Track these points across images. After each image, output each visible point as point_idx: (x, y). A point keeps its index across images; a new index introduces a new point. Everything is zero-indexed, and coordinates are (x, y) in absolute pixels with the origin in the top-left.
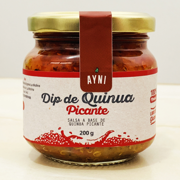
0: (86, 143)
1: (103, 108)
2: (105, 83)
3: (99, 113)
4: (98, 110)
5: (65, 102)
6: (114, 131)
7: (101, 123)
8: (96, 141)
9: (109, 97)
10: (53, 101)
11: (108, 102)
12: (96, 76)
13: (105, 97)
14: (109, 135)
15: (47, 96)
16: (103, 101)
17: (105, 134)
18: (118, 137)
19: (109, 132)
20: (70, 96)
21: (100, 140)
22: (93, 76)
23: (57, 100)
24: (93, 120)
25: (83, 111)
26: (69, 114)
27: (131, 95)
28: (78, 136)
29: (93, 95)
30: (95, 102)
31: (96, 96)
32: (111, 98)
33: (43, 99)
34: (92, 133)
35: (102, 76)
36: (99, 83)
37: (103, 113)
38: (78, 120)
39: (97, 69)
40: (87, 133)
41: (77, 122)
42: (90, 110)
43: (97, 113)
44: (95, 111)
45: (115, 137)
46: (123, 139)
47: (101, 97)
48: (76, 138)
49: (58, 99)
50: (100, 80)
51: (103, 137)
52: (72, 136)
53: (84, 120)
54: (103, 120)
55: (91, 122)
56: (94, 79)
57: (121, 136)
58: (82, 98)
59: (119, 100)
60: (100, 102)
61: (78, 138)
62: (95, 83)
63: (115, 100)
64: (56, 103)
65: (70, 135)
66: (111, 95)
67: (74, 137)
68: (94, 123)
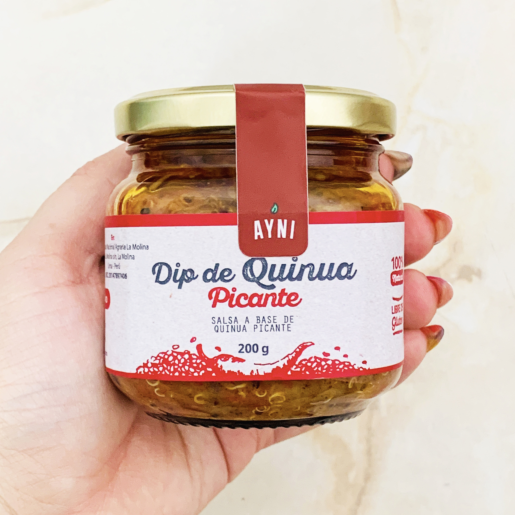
0: (252, 371)
1: (288, 291)
2: (292, 237)
3: (280, 304)
4: (278, 297)
5: (205, 279)
6: (313, 344)
7: (286, 327)
8: (274, 366)
9: (303, 268)
10: (178, 278)
11: (299, 277)
12: (272, 221)
13: (293, 266)
14: (304, 352)
15: (164, 268)
16: (290, 277)
17: (295, 351)
18: (322, 357)
19: (303, 347)
20: (217, 265)
21: (284, 365)
22: (266, 221)
23: (187, 276)
24: (267, 320)
25: (245, 299)
26: (214, 306)
27: (349, 264)
28: (235, 356)
29: (267, 264)
30: (271, 278)
31: (273, 266)
32: (307, 270)
33: (156, 275)
34: (265, 349)
35: (285, 221)
36: (279, 236)
37: (289, 303)
38: (233, 319)
39: (275, 207)
40: (255, 350)
41: (233, 324)
42: (260, 297)
43: (276, 302)
44: (271, 299)
45: (315, 357)
46: (333, 361)
47: (283, 266)
48: (230, 360)
49: (189, 274)
50: (282, 230)
51: (290, 357)
52: (220, 357)
53: (247, 320)
54: (288, 319)
55: (264, 323)
56: (269, 228)
57: (328, 355)
58: (243, 271)
59: (325, 274)
60: (282, 280)
61: (235, 359)
62: (270, 236)
63: (314, 275)
64: (184, 283)
65: (218, 353)
66: (306, 264)
67: (226, 357)
68: (270, 325)
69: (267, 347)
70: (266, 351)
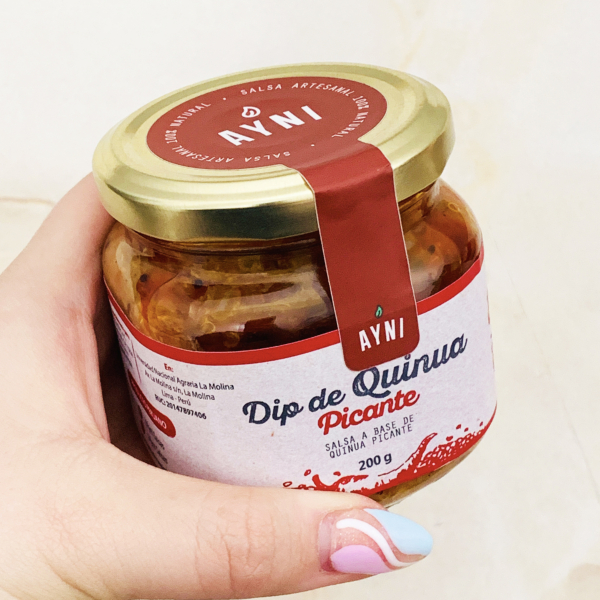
0: (377, 483)
1: (404, 392)
2: (402, 336)
3: (398, 408)
4: (394, 402)
5: (312, 408)
6: (436, 434)
7: (406, 428)
8: (399, 471)
9: (417, 362)
11: (414, 374)
12: (378, 326)
13: (406, 366)
14: (428, 446)
15: (259, 406)
16: (405, 377)
17: (419, 448)
18: (446, 442)
19: (427, 440)
20: (324, 391)
21: (409, 466)
22: (372, 328)
23: (290, 411)
24: (385, 428)
25: (359, 415)
26: (326, 432)
27: (460, 337)
28: (356, 475)
29: (378, 373)
30: (385, 385)
31: (386, 373)
32: (422, 363)
33: (249, 415)
34: (388, 458)
35: (393, 321)
36: (388, 340)
37: (407, 403)
38: (349, 440)
39: (380, 309)
40: (377, 461)
41: (350, 444)
42: (375, 408)
43: (393, 407)
44: (387, 406)
45: (440, 446)
46: (457, 442)
47: (396, 368)
48: (352, 480)
49: (292, 408)
50: (390, 332)
51: (415, 456)
52: (340, 481)
53: (364, 435)
54: (408, 420)
55: (383, 433)
56: (376, 334)
57: (452, 437)
58: (354, 387)
59: (439, 359)
60: (397, 382)
61: (357, 478)
62: (378, 343)
63: (429, 365)
64: (288, 418)
65: (337, 478)
66: (419, 358)
67: (346, 480)
68: (389, 432)
69: (390, 455)
70: (389, 459)
